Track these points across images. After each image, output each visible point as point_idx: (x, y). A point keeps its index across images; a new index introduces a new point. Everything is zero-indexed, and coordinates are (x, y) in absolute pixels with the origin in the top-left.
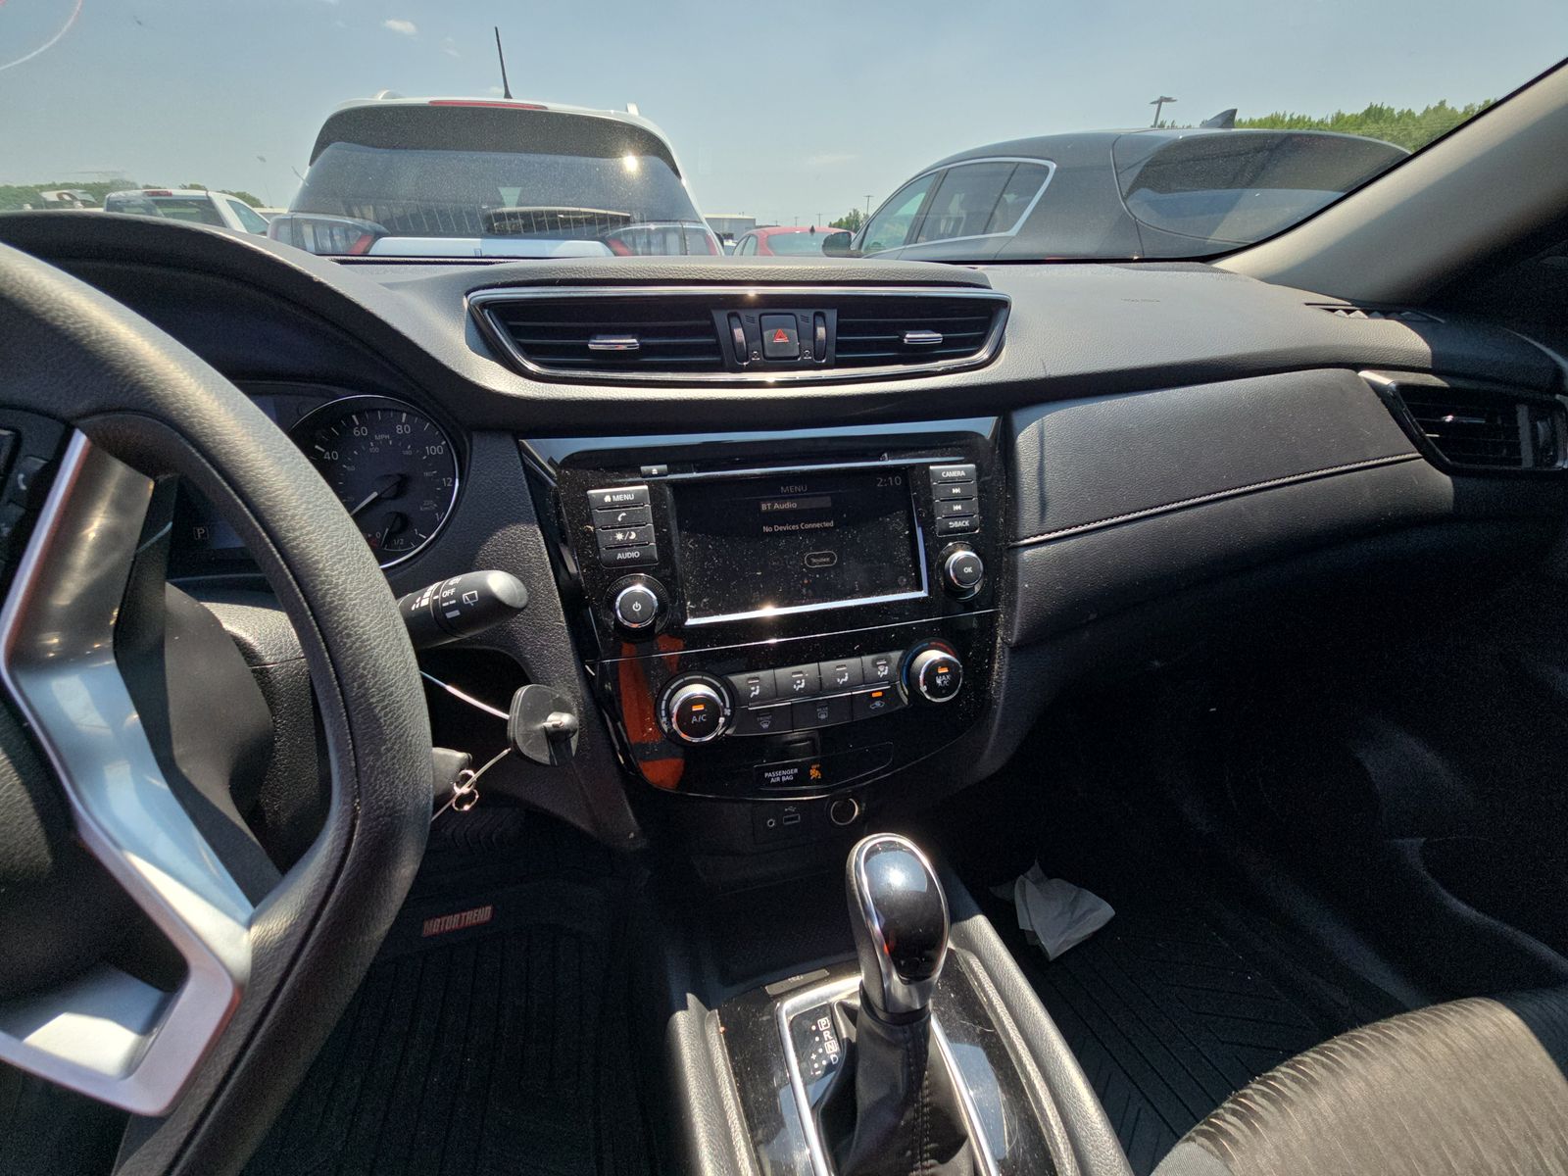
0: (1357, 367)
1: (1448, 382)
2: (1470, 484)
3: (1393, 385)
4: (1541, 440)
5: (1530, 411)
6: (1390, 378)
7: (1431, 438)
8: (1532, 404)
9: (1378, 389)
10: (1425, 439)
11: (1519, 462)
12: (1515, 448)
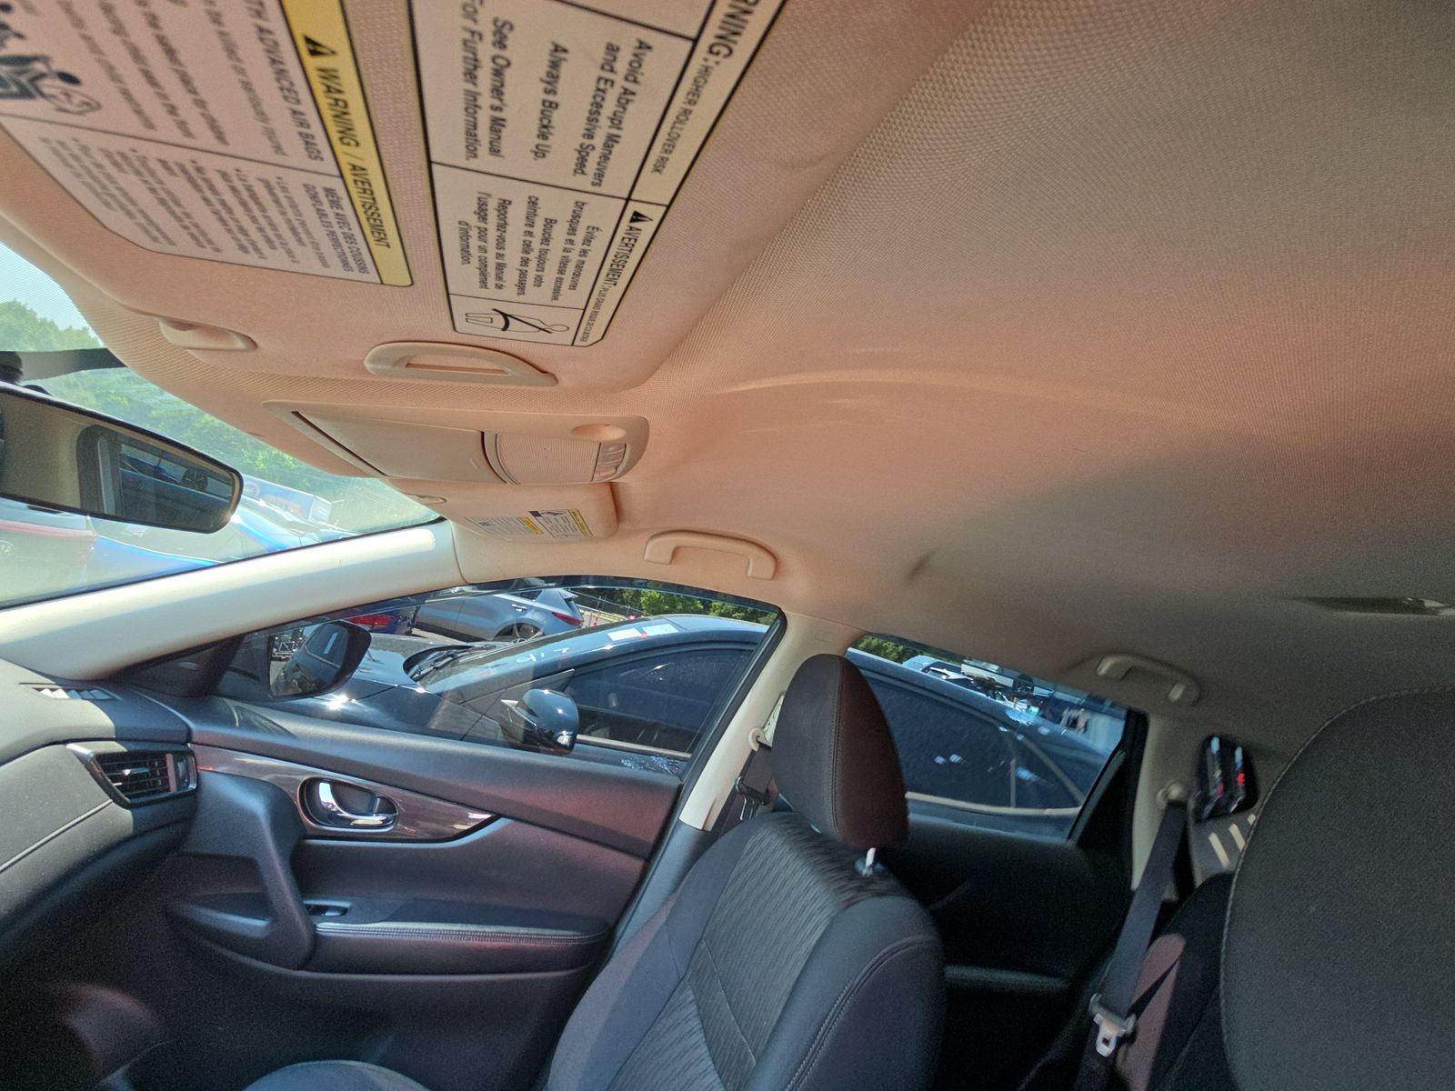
0: (65, 742)
1: (125, 747)
2: (142, 811)
3: (92, 755)
4: (181, 774)
5: (174, 757)
6: (90, 748)
7: (117, 786)
8: (174, 753)
9: (81, 758)
10: (110, 786)
11: (168, 790)
12: (166, 781)
